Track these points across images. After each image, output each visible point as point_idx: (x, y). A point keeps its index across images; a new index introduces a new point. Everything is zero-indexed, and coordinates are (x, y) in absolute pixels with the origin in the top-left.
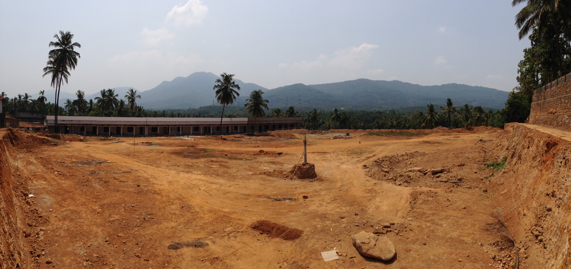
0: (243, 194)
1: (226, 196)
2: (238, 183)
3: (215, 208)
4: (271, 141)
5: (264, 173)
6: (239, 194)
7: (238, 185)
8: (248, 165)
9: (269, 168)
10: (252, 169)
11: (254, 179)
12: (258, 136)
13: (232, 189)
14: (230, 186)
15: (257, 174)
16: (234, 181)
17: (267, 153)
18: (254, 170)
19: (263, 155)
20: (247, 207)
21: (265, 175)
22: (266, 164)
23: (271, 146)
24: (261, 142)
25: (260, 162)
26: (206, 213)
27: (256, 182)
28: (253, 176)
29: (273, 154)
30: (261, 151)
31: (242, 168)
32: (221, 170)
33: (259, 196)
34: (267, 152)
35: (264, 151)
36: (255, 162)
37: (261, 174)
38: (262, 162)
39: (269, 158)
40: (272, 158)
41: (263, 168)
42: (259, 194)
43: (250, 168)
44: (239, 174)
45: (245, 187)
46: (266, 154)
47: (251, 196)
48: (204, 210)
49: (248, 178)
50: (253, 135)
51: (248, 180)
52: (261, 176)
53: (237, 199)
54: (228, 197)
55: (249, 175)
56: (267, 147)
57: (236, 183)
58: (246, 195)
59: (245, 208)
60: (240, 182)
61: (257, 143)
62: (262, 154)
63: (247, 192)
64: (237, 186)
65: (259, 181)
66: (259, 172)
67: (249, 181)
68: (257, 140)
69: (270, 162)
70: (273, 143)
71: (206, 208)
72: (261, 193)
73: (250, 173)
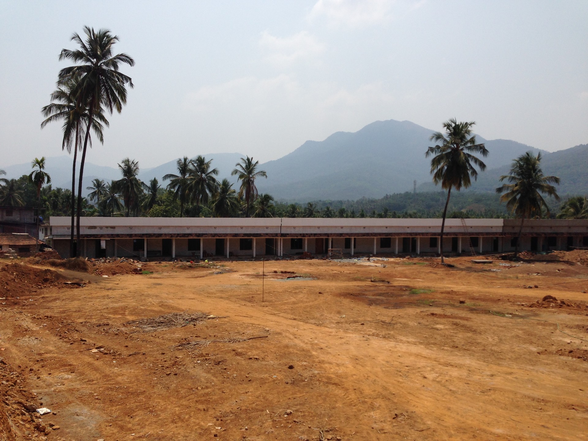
0: (529, 397)
1: (491, 398)
2: (509, 370)
3: (470, 422)
4: (567, 276)
5: (571, 352)
6: (519, 396)
7: (511, 373)
8: (522, 330)
9: (577, 342)
10: (534, 340)
11: (547, 364)
12: (529, 261)
13: (498, 381)
14: (492, 375)
15: (551, 353)
16: (499, 365)
17: (563, 305)
18: (541, 343)
19: (553, 307)
20: (548, 428)
21: (572, 357)
22: (567, 331)
23: (568, 287)
24: (540, 277)
25: (550, 325)
26: (453, 432)
27: (553, 372)
28: (542, 356)
29: (578, 306)
30: (548, 299)
31: (510, 335)
32: (460, 337)
33: (572, 407)
34: (563, 302)
35: (555, 299)
36: (538, 324)
37: (560, 352)
38: (555, 325)
39: (571, 316)
40: (578, 317)
41: (560, 338)
42: (571, 402)
43: (530, 337)
44: (506, 347)
45: (530, 381)
46: (561, 306)
47: (549, 404)
48: (446, 427)
49: (530, 360)
50: (518, 260)
51: (532, 365)
52: (562, 357)
53: (518, 407)
54: (494, 400)
55: (531, 353)
56: (560, 290)
57: (505, 369)
58: (539, 400)
59: (544, 431)
60: (515, 366)
61: (532, 280)
62: (552, 304)
63: (538, 394)
64: (509, 377)
65: (560, 371)
66: (554, 347)
67: (536, 368)
68: (529, 272)
69: (578, 327)
70: (574, 280)
71: (449, 421)
72: (573, 400)
73: (534, 349)
